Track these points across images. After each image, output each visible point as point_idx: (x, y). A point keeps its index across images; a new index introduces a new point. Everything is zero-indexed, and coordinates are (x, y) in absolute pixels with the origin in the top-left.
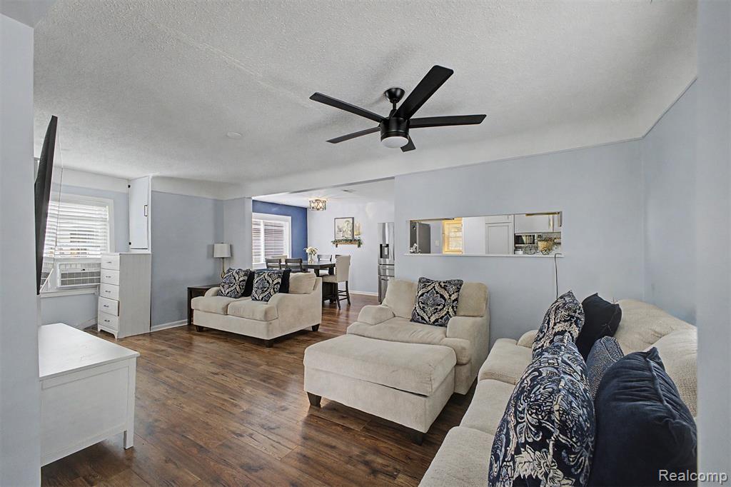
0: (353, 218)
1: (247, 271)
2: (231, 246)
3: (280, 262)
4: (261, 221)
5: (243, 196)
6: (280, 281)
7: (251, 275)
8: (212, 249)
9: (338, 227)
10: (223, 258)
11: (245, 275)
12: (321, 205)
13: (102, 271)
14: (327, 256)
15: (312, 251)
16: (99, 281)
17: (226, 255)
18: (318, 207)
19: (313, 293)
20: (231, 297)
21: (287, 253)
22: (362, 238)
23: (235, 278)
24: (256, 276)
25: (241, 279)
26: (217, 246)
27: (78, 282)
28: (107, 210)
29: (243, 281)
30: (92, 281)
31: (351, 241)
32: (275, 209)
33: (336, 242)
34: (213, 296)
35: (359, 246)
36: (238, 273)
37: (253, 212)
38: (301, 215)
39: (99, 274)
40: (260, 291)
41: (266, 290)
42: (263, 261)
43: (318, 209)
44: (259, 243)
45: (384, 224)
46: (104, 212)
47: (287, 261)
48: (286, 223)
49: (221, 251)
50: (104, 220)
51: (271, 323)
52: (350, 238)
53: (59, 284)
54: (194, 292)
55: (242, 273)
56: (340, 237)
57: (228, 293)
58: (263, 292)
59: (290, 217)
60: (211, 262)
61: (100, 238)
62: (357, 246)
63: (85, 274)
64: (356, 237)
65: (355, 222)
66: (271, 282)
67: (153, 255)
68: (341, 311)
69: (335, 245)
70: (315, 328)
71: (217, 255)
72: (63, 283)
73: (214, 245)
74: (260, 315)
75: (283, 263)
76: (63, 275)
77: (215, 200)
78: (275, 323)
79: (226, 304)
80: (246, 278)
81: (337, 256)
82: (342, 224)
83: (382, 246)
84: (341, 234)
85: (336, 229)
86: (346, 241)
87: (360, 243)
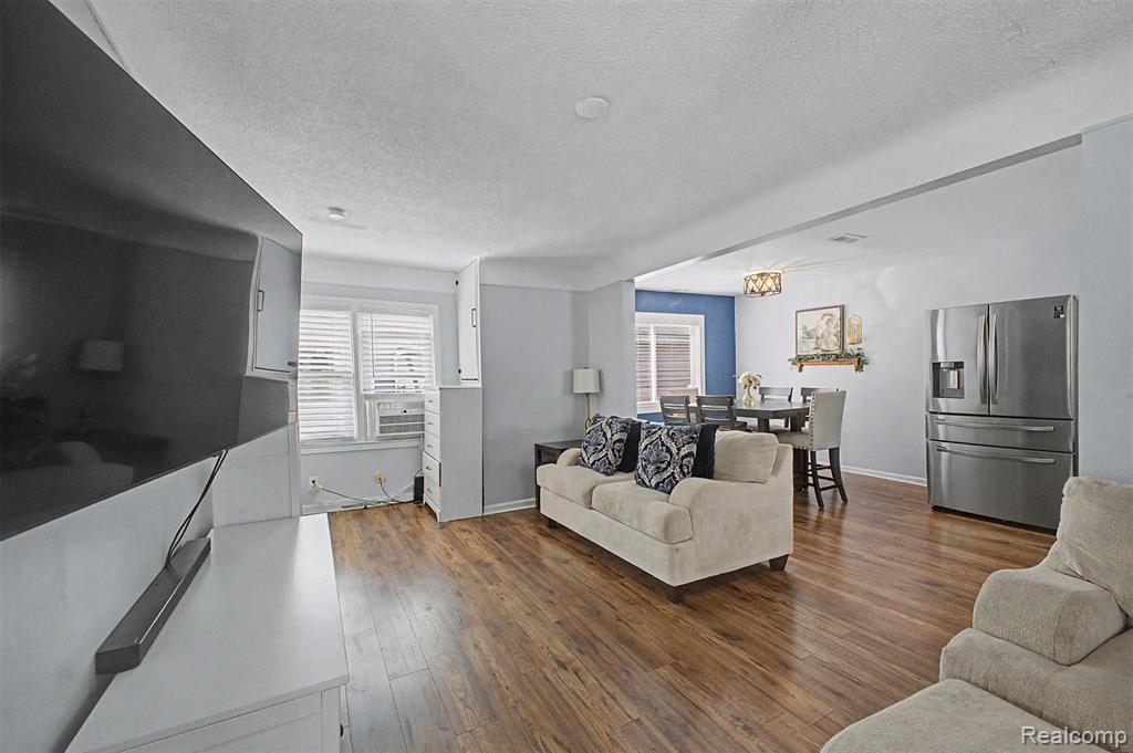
0: (843, 308)
1: (627, 421)
2: (600, 373)
3: (687, 401)
4: (651, 324)
5: (619, 278)
6: (694, 450)
7: (633, 431)
8: (570, 378)
9: (805, 328)
10: (587, 394)
11: (624, 430)
12: (770, 283)
13: (426, 413)
14: (781, 391)
15: (750, 381)
16: (422, 427)
17: (592, 389)
18: (765, 288)
19: (772, 481)
20: (598, 470)
21: (697, 384)
22: (867, 349)
23: (605, 435)
24: (643, 433)
25: (616, 437)
26: (579, 373)
27: (399, 429)
28: (431, 321)
29: (620, 441)
30: (414, 428)
31: (837, 357)
32: (674, 303)
33: (801, 361)
34: (570, 465)
35: (859, 368)
36: (609, 425)
37: (637, 310)
38: (721, 311)
39: (422, 417)
40: (651, 468)
41: (665, 469)
42: (655, 400)
43: (763, 294)
44: (648, 366)
45: (935, 314)
46: (426, 325)
47: (700, 400)
48: (694, 328)
49: (585, 382)
50: (428, 337)
51: (677, 550)
52: (835, 350)
53: (378, 434)
54: (545, 455)
55: (617, 426)
56: (809, 349)
57: (594, 463)
58: (658, 471)
59: (703, 316)
60: (569, 402)
61: (424, 364)
62: (853, 367)
63: (407, 418)
64: (852, 349)
65: (848, 316)
66: (674, 450)
67: (484, 390)
68: (826, 516)
69: (796, 368)
70: (778, 564)
71: (579, 389)
72: (382, 430)
73: (572, 374)
74: (653, 526)
75: (693, 404)
76: (382, 419)
77: (574, 292)
78: (688, 549)
79: (590, 487)
80: (624, 436)
81: (805, 392)
82: (814, 321)
83: (936, 366)
84: (812, 344)
85: (800, 333)
86: (826, 358)
87: (860, 362)
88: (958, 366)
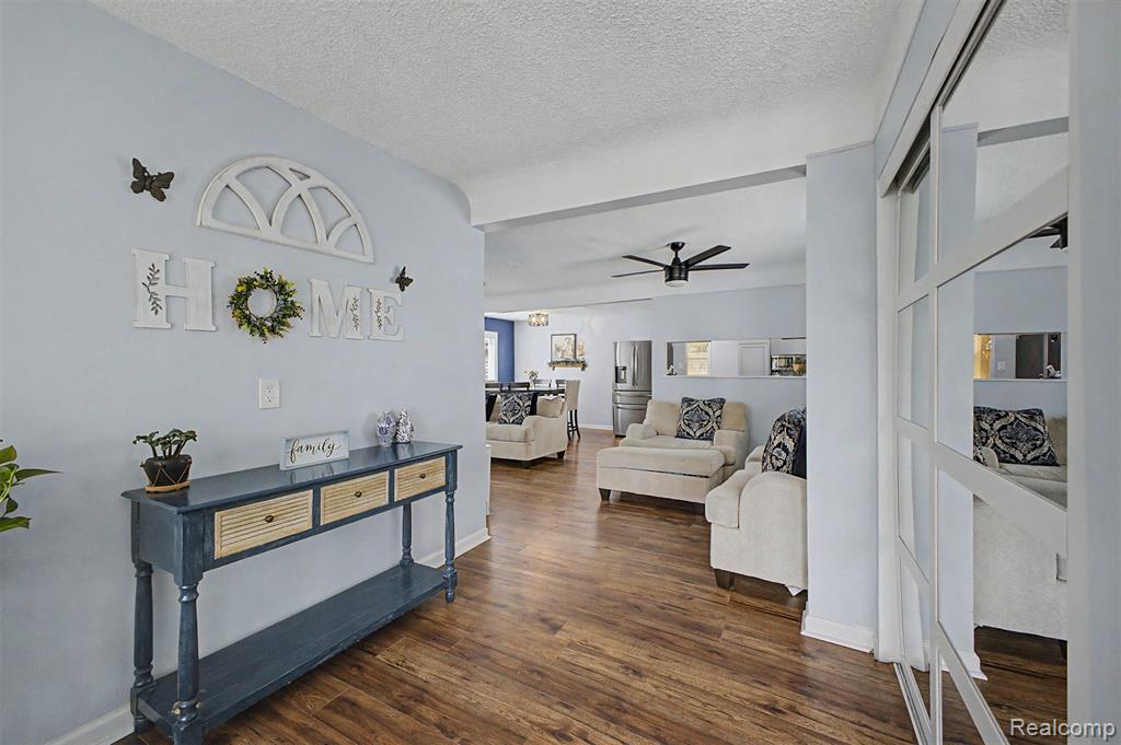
0: (576, 336)
6: (530, 403)
9: (556, 345)
12: (542, 319)
15: (533, 375)
18: (540, 322)
19: (560, 417)
22: (587, 358)
24: (500, 399)
31: (572, 362)
33: (553, 364)
35: (583, 369)
38: (507, 330)
40: (510, 413)
41: (518, 413)
43: (539, 325)
45: (616, 344)
47: (511, 385)
48: (491, 340)
51: (529, 445)
56: (558, 358)
58: (514, 415)
59: (496, 334)
62: (580, 369)
64: (580, 358)
65: (579, 343)
66: (521, 404)
69: (551, 368)
70: (561, 455)
74: (519, 436)
78: (533, 444)
81: (558, 382)
82: (560, 341)
83: (616, 368)
84: (560, 354)
85: (554, 348)
86: (567, 363)
87: (584, 366)
88: (625, 369)
